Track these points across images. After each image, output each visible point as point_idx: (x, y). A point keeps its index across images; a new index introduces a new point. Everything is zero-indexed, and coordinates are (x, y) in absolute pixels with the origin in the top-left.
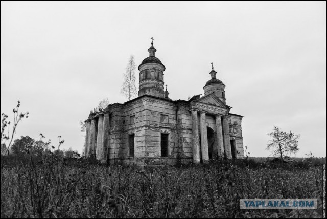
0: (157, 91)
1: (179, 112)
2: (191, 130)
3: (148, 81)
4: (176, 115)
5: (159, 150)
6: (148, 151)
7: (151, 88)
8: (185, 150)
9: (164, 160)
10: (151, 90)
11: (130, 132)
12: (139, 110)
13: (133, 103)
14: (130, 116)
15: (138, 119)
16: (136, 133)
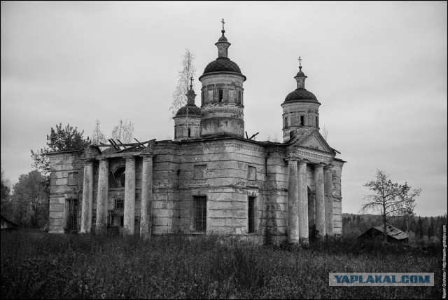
0: (238, 124)
1: (270, 162)
2: (286, 190)
3: (224, 107)
4: (266, 165)
5: (246, 223)
6: (234, 225)
7: (230, 119)
8: (279, 223)
9: (251, 238)
10: (229, 123)
11: (195, 192)
12: (216, 158)
13: (202, 144)
14: (193, 164)
15: (213, 173)
16: (210, 195)
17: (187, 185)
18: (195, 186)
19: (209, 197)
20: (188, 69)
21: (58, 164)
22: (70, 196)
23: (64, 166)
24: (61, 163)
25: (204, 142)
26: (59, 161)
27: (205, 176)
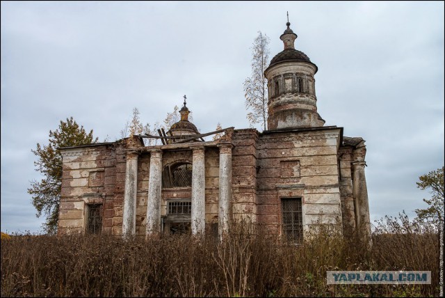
1: (342, 164)
3: (305, 98)
11: (284, 193)
12: (313, 152)
13: (293, 135)
14: (279, 160)
15: (308, 169)
16: (306, 196)
17: (270, 185)
18: (284, 185)
19: (306, 200)
20: (262, 53)
21: (74, 161)
22: (92, 199)
23: (83, 163)
24: (79, 160)
25: (296, 133)
26: (76, 157)
27: (296, 174)
